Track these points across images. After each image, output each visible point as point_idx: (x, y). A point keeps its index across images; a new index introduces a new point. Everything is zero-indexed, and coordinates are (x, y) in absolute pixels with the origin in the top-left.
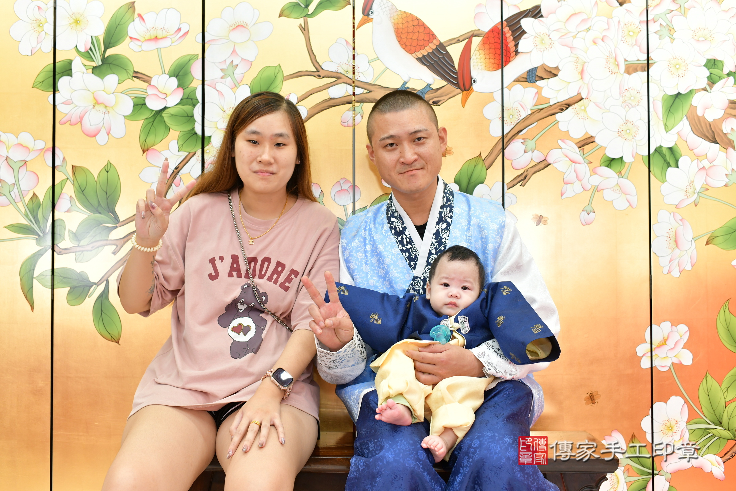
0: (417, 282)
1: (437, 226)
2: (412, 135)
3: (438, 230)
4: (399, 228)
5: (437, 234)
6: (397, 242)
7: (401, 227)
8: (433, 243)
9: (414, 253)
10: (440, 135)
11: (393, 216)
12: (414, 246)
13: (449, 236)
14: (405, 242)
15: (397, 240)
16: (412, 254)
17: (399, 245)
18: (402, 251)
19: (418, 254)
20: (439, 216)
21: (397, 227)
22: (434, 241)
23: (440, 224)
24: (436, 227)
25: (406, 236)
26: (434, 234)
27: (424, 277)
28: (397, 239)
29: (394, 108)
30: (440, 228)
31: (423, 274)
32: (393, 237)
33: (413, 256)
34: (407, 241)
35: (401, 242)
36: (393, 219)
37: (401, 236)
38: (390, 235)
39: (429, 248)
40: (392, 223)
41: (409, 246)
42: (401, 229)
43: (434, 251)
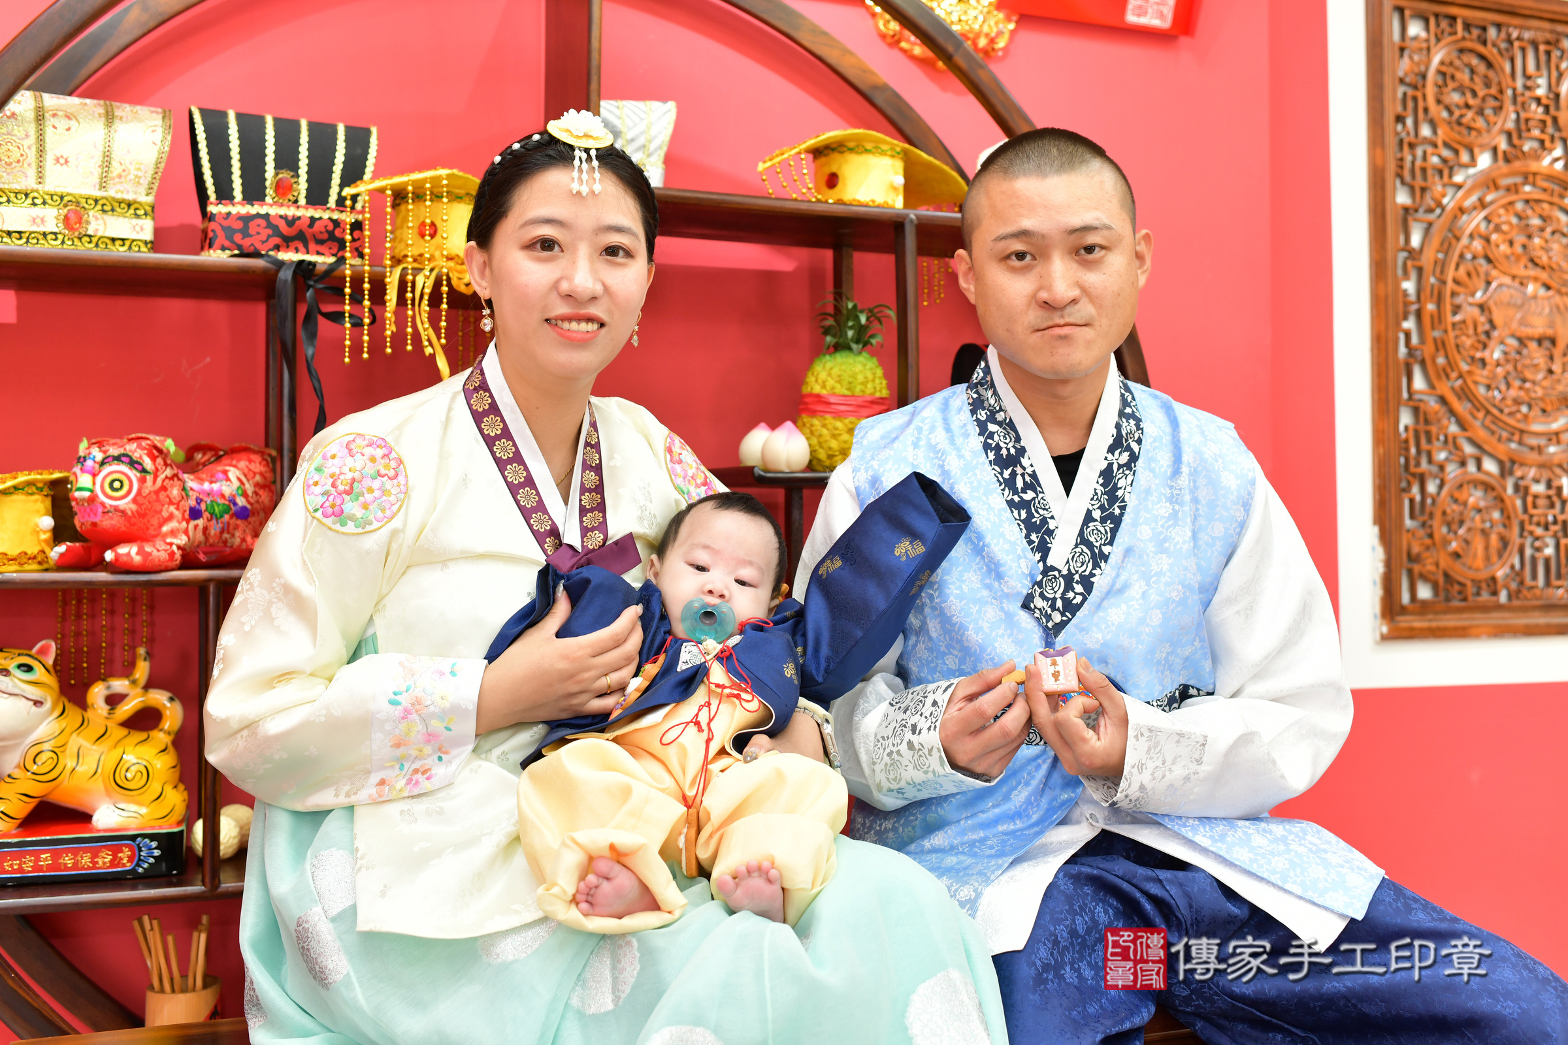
0: (1051, 580)
1: (1110, 456)
2: (1074, 236)
3: (1110, 465)
4: (1008, 450)
5: (1107, 475)
6: (998, 481)
7: (1013, 447)
8: (1096, 494)
9: (1041, 511)
10: (1138, 248)
11: (992, 418)
12: (1041, 495)
13: (1131, 484)
14: (1020, 484)
15: (999, 476)
16: (1036, 515)
17: (1003, 490)
18: (1011, 504)
19: (1050, 516)
20: (1115, 431)
21: (1002, 445)
22: (1100, 489)
23: (1117, 453)
24: (1106, 458)
25: (1024, 468)
26: (1102, 474)
27: (1069, 569)
28: (1001, 474)
29: (1039, 166)
30: (1115, 461)
31: (1068, 562)
32: (991, 468)
33: (1037, 519)
34: (1025, 483)
35: (1010, 483)
36: (992, 427)
37: (1010, 469)
38: (983, 463)
39: (1086, 505)
40: (991, 435)
41: (1029, 495)
42: (1013, 451)
43: (1097, 514)
